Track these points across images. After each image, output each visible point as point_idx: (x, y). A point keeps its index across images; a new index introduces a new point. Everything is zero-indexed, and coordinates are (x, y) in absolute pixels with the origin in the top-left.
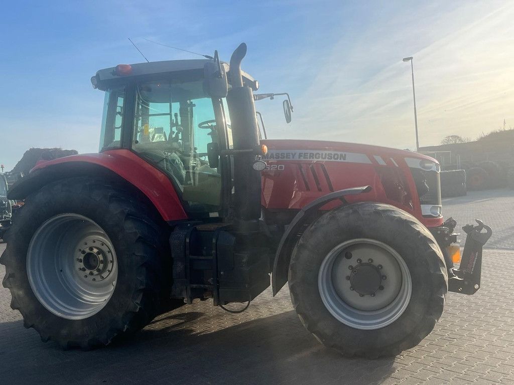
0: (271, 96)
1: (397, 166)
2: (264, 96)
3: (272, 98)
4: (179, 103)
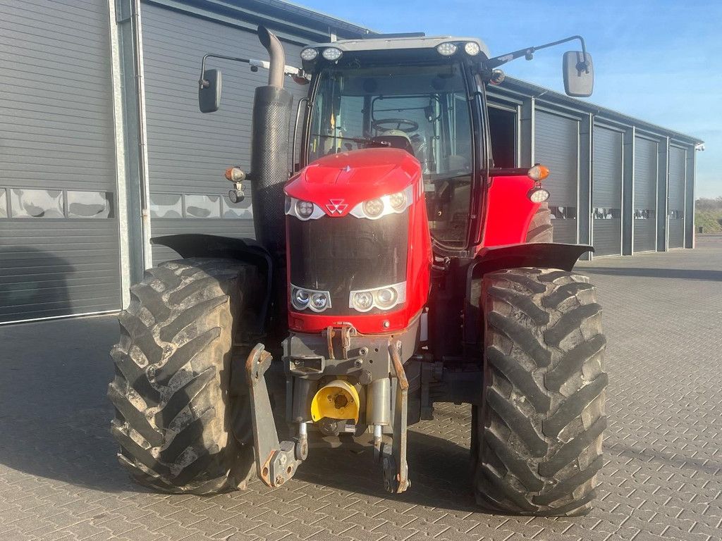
0: (527, 53)
3: (529, 58)
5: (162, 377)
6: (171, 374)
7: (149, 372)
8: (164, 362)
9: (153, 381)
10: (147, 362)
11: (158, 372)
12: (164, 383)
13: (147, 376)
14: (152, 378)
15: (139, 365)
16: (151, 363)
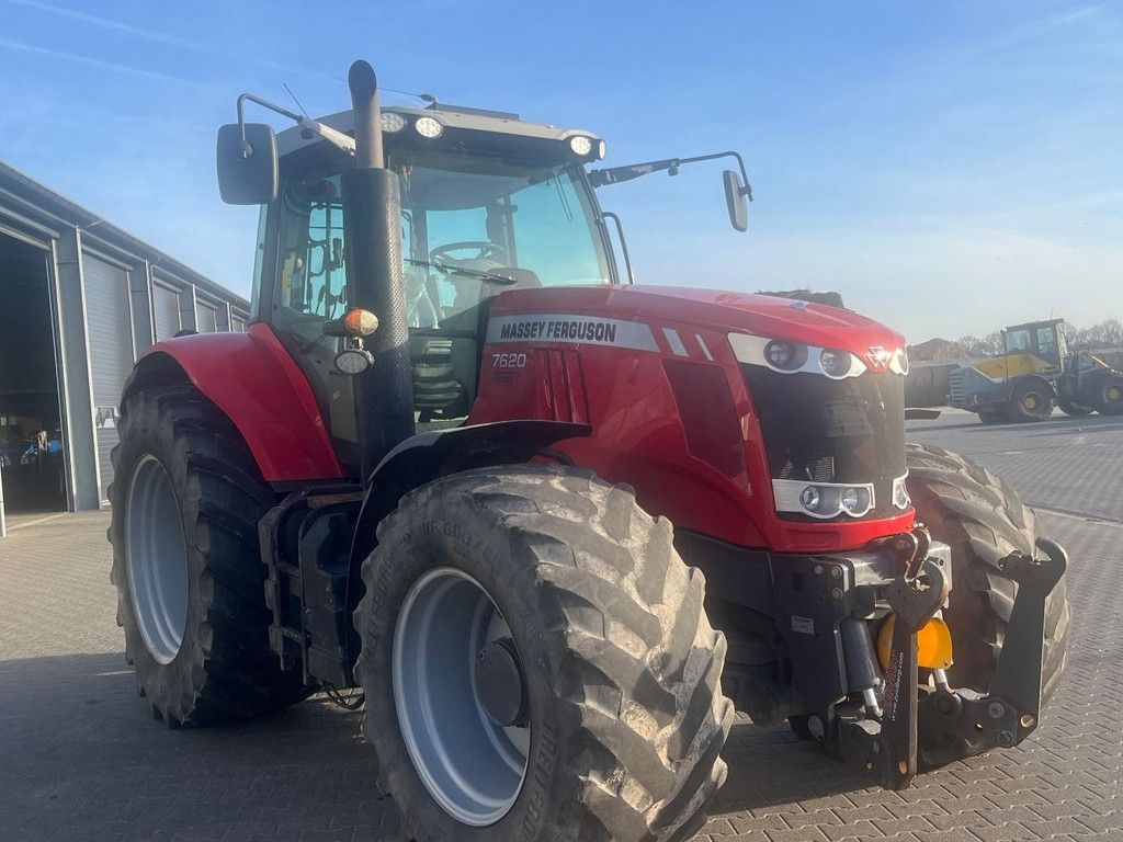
0: (671, 166)
1: (711, 358)
2: (644, 169)
3: (673, 172)
4: (484, 208)
5: (674, 666)
6: (683, 658)
7: (652, 663)
8: (666, 638)
9: (660, 679)
10: (643, 646)
11: (665, 659)
12: (677, 677)
13: (651, 670)
14: (657, 673)
15: (631, 653)
16: (650, 645)
